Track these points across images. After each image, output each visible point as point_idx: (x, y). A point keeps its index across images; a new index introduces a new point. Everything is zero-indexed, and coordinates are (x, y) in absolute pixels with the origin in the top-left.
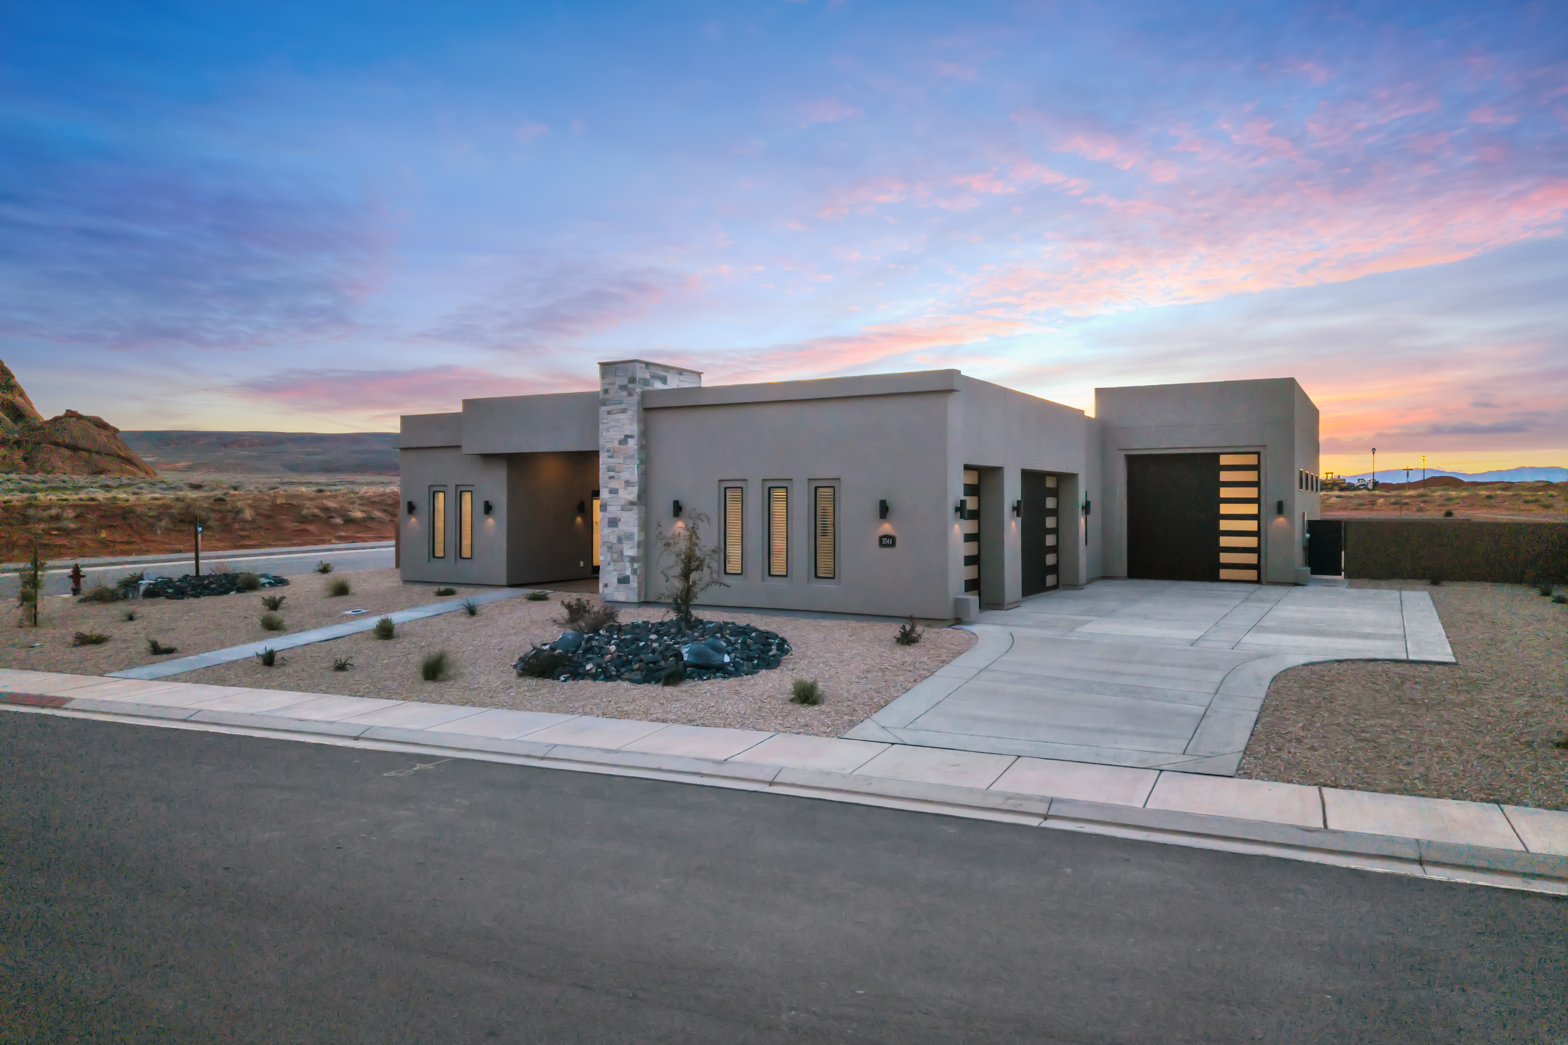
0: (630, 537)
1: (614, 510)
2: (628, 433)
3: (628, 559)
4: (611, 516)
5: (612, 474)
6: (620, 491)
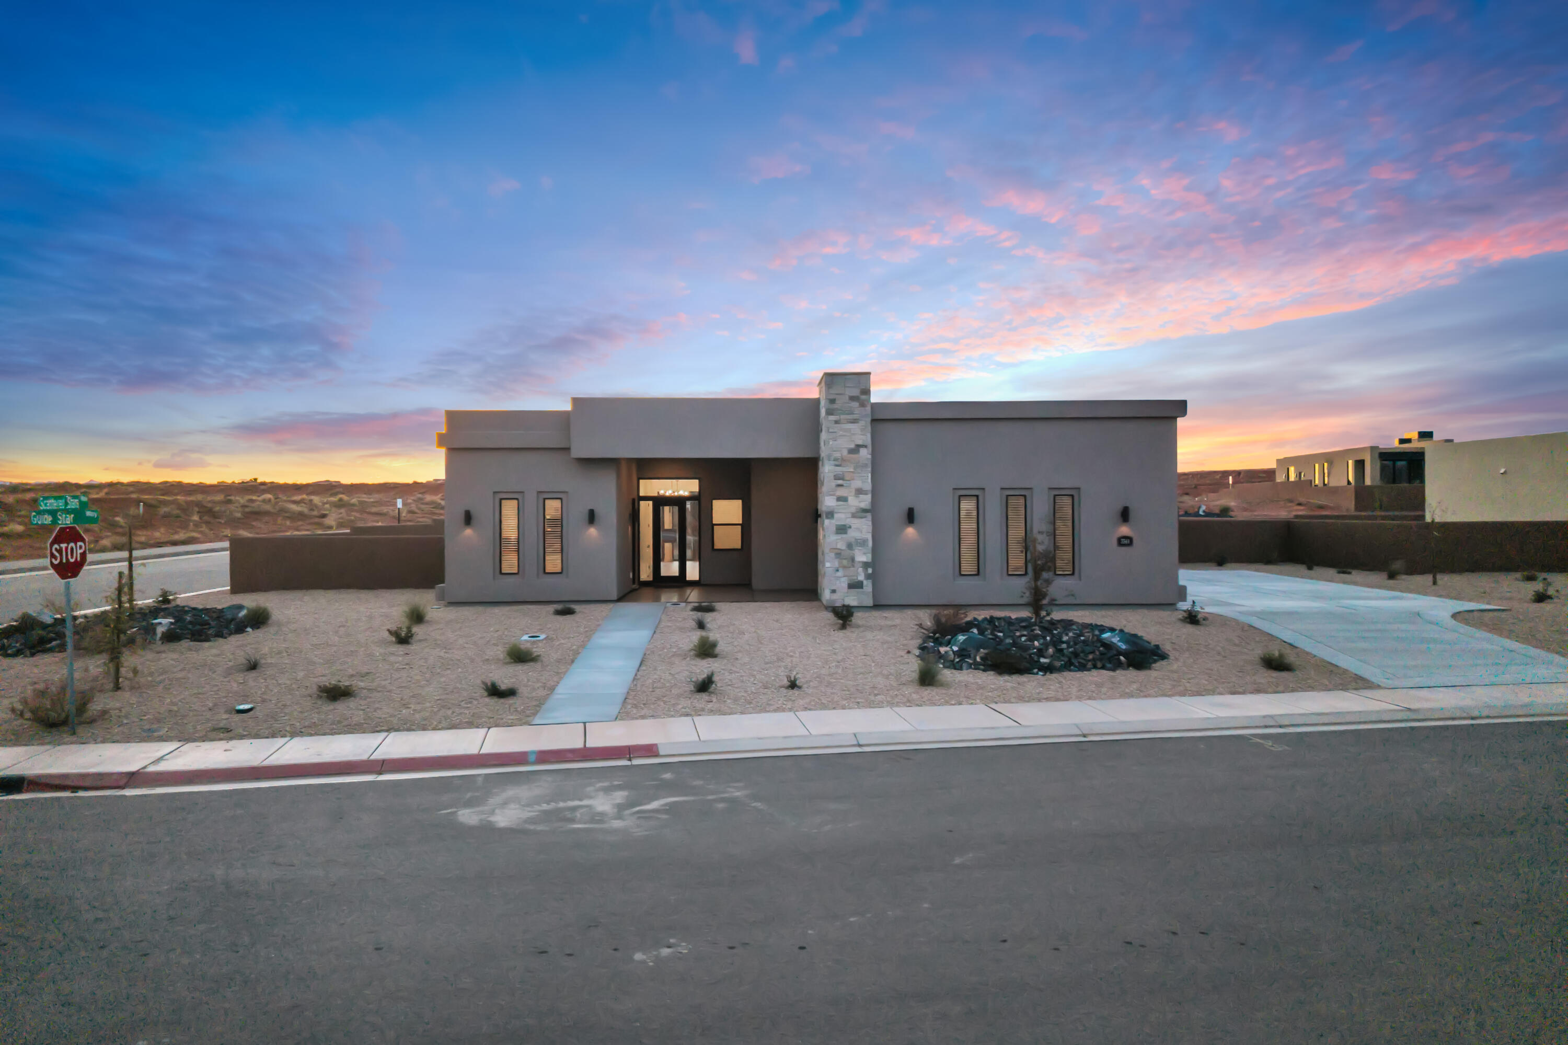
0: (863, 543)
1: (841, 518)
2: (860, 442)
5: (840, 482)
6: (850, 498)
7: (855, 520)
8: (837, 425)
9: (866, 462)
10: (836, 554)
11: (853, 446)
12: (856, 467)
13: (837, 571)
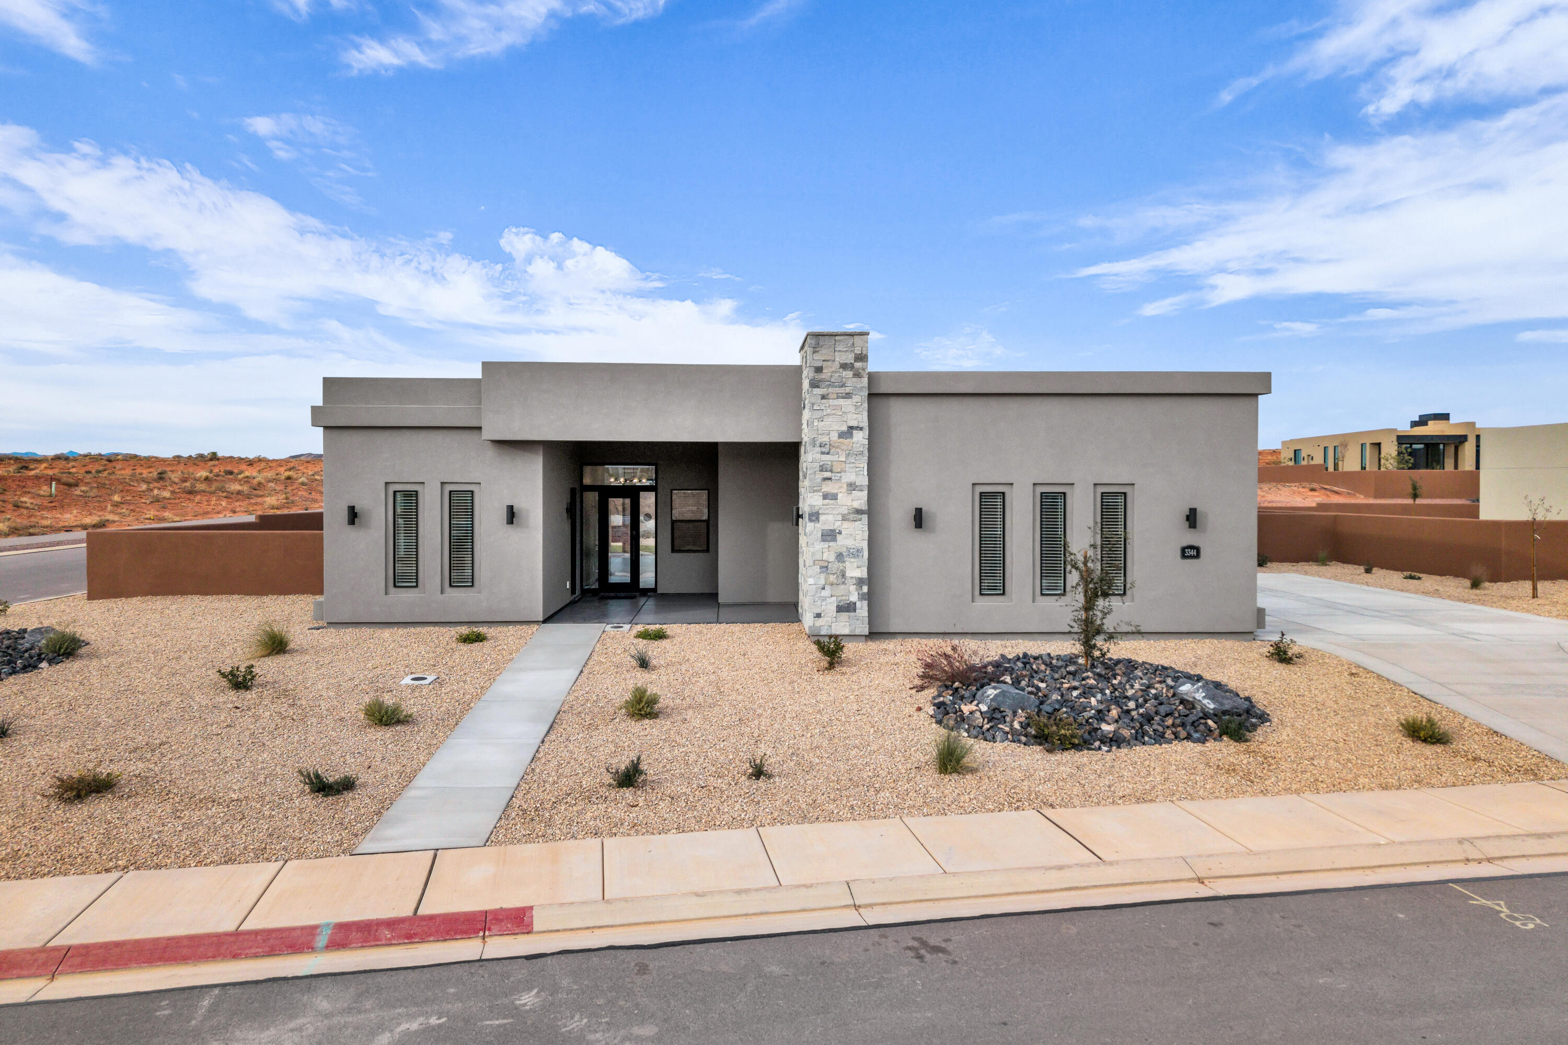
0: (857, 553)
1: (829, 520)
2: (854, 424)
3: (854, 581)
4: (827, 527)
5: (828, 474)
6: (840, 496)
7: (846, 524)
8: (824, 401)
9: (861, 449)
10: (821, 567)
11: (845, 428)
12: (848, 455)
13: (823, 588)
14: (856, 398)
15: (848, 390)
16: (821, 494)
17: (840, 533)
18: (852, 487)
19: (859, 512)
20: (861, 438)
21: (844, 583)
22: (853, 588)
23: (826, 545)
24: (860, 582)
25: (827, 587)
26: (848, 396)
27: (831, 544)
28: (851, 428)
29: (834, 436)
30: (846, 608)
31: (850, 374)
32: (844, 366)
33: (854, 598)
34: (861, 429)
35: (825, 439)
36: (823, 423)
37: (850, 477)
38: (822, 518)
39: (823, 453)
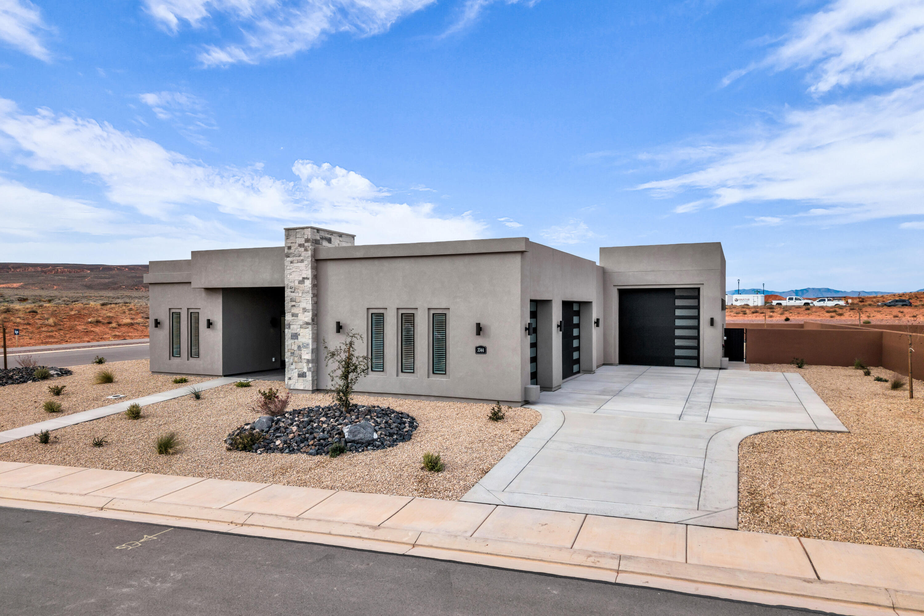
0: (306, 346)
1: (295, 328)
2: (305, 276)
3: (306, 361)
4: (293, 332)
5: (293, 303)
6: (299, 315)
7: (302, 330)
8: (292, 264)
9: (308, 290)
10: (291, 353)
11: (301, 279)
12: (303, 293)
13: (292, 364)
14: (306, 262)
15: (302, 258)
16: (291, 314)
17: (299, 335)
18: (305, 310)
19: (307, 324)
20: (308, 284)
21: (301, 362)
22: (305, 364)
23: (293, 341)
24: (308, 361)
25: (294, 364)
26: (302, 261)
27: (296, 341)
28: (304, 278)
29: (297, 283)
30: (302, 375)
31: (303, 249)
32: (300, 245)
33: (305, 370)
34: (308, 279)
35: (292, 285)
36: (292, 276)
37: (303, 305)
38: (292, 327)
39: (291, 292)
